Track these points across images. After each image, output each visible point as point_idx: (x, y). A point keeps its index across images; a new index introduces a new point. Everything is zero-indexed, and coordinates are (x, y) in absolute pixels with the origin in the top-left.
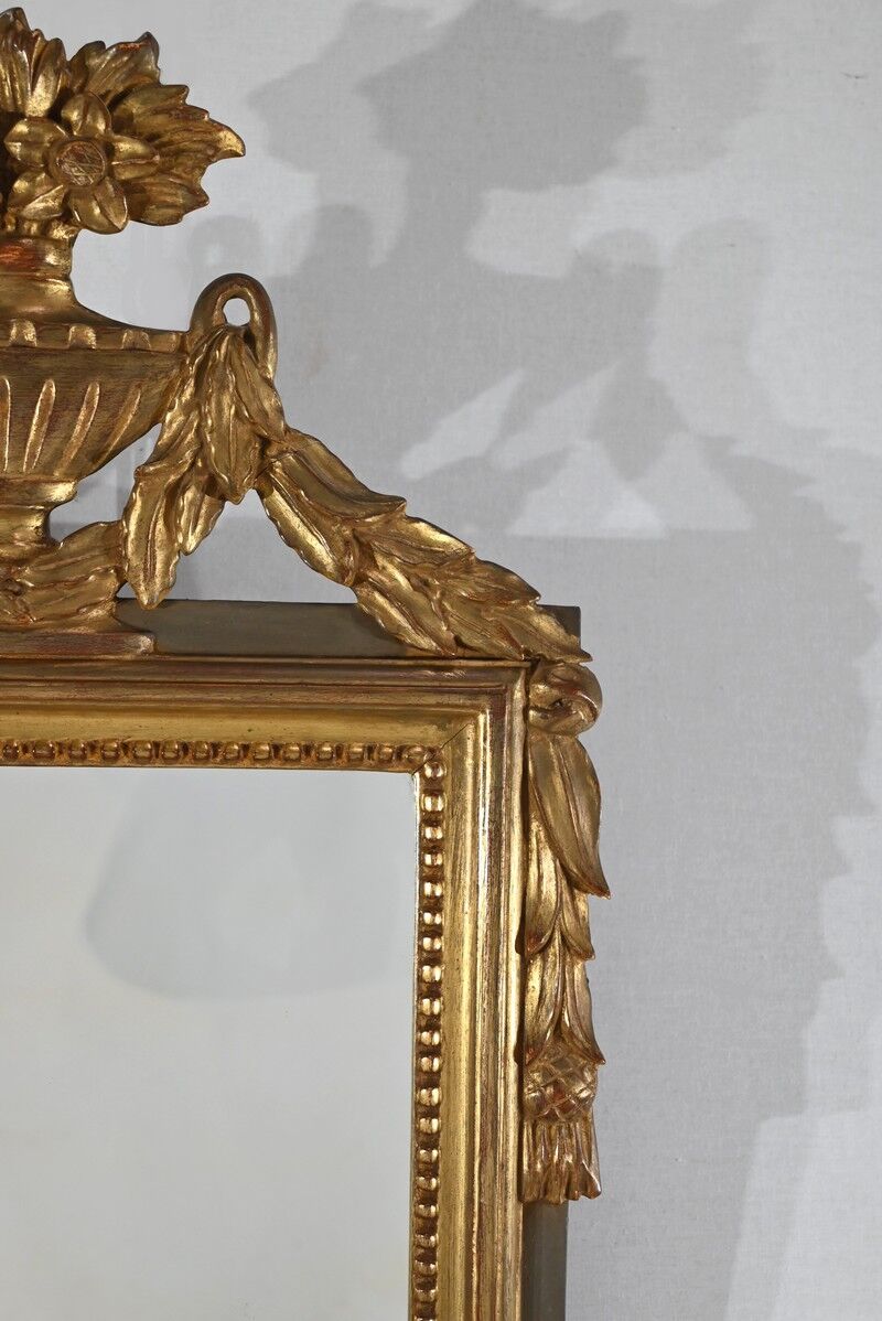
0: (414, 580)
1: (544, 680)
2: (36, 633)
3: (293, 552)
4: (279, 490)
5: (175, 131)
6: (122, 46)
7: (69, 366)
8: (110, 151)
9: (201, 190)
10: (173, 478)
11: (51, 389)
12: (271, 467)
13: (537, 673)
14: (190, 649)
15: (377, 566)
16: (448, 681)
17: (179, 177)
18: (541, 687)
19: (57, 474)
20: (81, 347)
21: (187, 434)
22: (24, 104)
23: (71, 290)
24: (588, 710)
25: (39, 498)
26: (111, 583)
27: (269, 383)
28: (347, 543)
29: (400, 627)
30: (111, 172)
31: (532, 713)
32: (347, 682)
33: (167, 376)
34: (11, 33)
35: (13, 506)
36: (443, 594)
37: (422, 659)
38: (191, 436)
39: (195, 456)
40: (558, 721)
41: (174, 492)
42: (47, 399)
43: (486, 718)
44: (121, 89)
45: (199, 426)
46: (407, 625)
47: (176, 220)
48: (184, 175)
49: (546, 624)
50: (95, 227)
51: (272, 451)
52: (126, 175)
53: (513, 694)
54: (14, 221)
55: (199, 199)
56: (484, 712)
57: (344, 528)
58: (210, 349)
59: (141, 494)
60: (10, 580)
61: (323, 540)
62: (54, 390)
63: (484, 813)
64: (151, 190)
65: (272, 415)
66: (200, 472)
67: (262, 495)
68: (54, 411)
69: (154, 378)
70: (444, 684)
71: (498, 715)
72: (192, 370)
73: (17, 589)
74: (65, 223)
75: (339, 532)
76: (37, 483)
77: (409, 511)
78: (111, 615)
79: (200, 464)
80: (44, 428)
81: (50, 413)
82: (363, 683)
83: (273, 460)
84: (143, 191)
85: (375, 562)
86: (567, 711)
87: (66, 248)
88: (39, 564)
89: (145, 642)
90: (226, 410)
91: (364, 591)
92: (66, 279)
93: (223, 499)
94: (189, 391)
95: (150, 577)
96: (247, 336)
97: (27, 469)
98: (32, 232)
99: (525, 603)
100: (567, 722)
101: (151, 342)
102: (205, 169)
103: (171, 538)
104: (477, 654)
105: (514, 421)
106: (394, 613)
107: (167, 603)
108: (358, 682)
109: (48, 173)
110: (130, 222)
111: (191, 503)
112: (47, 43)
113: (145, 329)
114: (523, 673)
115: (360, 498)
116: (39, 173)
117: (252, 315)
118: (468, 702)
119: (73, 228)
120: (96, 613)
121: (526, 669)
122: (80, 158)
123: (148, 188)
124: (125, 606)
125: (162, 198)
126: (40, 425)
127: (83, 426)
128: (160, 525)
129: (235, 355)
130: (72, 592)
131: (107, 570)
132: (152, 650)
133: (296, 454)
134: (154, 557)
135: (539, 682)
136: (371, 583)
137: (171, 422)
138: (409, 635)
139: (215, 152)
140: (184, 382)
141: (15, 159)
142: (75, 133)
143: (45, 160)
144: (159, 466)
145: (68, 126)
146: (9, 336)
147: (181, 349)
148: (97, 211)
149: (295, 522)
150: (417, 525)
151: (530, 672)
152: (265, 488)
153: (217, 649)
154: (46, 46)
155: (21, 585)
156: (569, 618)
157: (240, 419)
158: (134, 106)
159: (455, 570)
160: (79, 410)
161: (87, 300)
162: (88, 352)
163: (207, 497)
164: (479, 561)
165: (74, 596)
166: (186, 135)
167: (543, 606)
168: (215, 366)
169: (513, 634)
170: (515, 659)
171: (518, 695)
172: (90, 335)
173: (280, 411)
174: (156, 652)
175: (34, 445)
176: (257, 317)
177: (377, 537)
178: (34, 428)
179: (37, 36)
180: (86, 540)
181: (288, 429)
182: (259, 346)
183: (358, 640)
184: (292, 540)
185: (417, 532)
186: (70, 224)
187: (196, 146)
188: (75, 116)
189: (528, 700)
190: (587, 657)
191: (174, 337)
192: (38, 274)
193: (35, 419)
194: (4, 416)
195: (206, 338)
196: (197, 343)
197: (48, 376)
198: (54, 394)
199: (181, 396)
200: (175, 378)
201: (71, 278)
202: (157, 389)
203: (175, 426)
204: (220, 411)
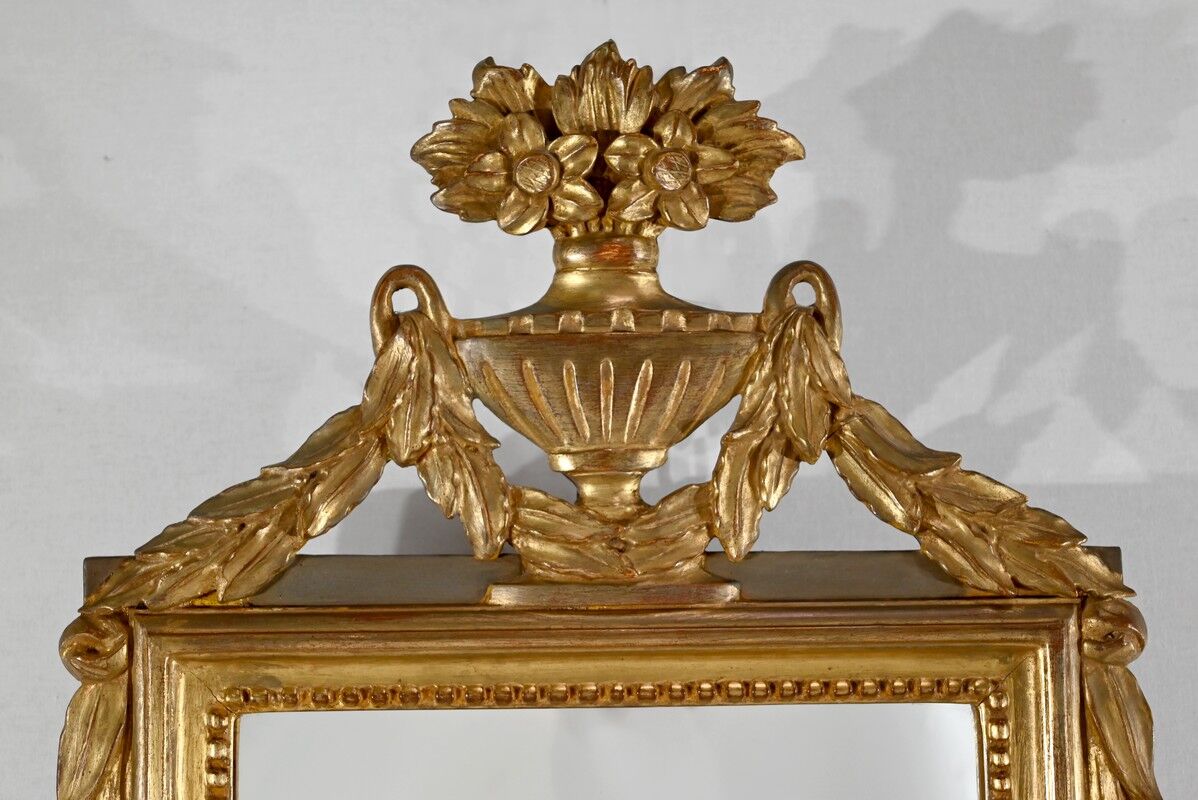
0: (973, 528)
1: (1096, 614)
2: (639, 585)
3: (862, 505)
4: (848, 450)
5: (749, 140)
6: (705, 70)
7: (664, 346)
8: (694, 159)
9: (770, 189)
10: (755, 442)
11: (647, 369)
12: (840, 430)
13: (1088, 607)
14: (772, 596)
15: (938, 516)
16: (1011, 618)
17: (751, 179)
18: (1094, 621)
19: (653, 443)
20: (673, 330)
21: (767, 403)
22: (618, 123)
23: (657, 281)
24: (1136, 641)
25: (638, 465)
26: (702, 539)
27: (837, 355)
28: (913, 496)
29: (963, 570)
30: (695, 177)
31: (1086, 645)
32: (920, 622)
33: (748, 353)
34: (609, 63)
35: (616, 472)
36: (999, 539)
37: (983, 598)
38: (770, 404)
39: (774, 422)
40: (1111, 652)
41: (757, 455)
42: (646, 377)
43: (1045, 652)
44: (701, 106)
45: (777, 395)
46: (970, 568)
47: (749, 216)
48: (755, 177)
49: (1093, 562)
50: (682, 225)
51: (841, 416)
52: (708, 178)
53: (1068, 628)
54: (611, 222)
55: (766, 197)
56: (1043, 646)
57: (909, 482)
58: (785, 327)
59: (729, 458)
60: (615, 539)
61: (891, 494)
62: (651, 369)
63: (1048, 740)
64: (727, 192)
65: (841, 383)
66: (778, 437)
67: (832, 455)
68: (651, 388)
69: (737, 355)
70: (1005, 621)
71: (1057, 648)
72: (770, 347)
73: (621, 546)
74: (654, 223)
75: (905, 486)
76: (635, 451)
77: (965, 464)
78: (701, 567)
79: (778, 429)
80: (643, 403)
81: (648, 389)
82: (933, 622)
83: (842, 424)
84: (720, 192)
85: (936, 512)
86: (1120, 643)
87: (651, 244)
88: (642, 524)
89: (732, 591)
90: (801, 380)
91: (927, 538)
92: (653, 271)
93: (798, 459)
94: (768, 365)
95: (737, 534)
96: (816, 316)
97: (629, 438)
98: (627, 233)
99: (1074, 545)
100: (1119, 652)
101: (733, 323)
102: (773, 171)
103: (756, 498)
104: (1029, 593)
105: (1005, 381)
106: (957, 557)
107: (752, 554)
108: (928, 622)
109: (642, 180)
110: (710, 220)
111: (773, 465)
112: (640, 70)
113: (728, 313)
114: (1075, 609)
115: (921, 456)
116: (635, 181)
117: (819, 296)
118: (1030, 637)
119: (659, 227)
120: (688, 567)
121: (1077, 604)
122: (670, 167)
123: (725, 190)
124: (714, 559)
125: (737, 198)
126: (639, 400)
127: (676, 400)
128: (746, 486)
129: (809, 332)
130: (671, 548)
131: (700, 527)
132: (738, 598)
133: (863, 418)
134: (741, 514)
135: (1091, 616)
136: (934, 531)
137: (752, 394)
138: (971, 577)
139: (781, 157)
140: (763, 359)
141: (610, 170)
142: (665, 145)
143: (640, 169)
144: (744, 433)
145: (659, 140)
146: (610, 322)
147: (758, 329)
148: (685, 211)
149: (864, 478)
150: (973, 478)
151: (1082, 606)
152: (835, 448)
153: (795, 595)
154: (638, 73)
155: (625, 543)
156: (1111, 557)
157: (814, 389)
158: (711, 119)
159: (1010, 517)
160: (673, 385)
161: (674, 288)
162: (680, 333)
163: (786, 459)
164: (1029, 508)
165: (672, 552)
166: (757, 142)
167: (1088, 547)
168: (791, 342)
169: (1066, 573)
170: (1070, 597)
171: (1073, 629)
172: (682, 320)
173: (847, 379)
174: (742, 599)
175: (634, 419)
176: (824, 298)
177: (937, 489)
178: (634, 402)
179: (632, 65)
180: (681, 500)
181: (853, 396)
182: (827, 323)
183: (924, 584)
184: (861, 494)
185: (973, 483)
186: (658, 224)
187: (766, 152)
188: (667, 132)
189: (1081, 633)
190: (1131, 592)
191: (752, 318)
192: (632, 268)
193: (635, 395)
194: (608, 393)
195: (781, 318)
196: (773, 323)
197: (646, 357)
198: (651, 372)
199: (760, 370)
200: (756, 354)
201: (657, 270)
202: (739, 365)
203: (756, 397)
204: (796, 382)
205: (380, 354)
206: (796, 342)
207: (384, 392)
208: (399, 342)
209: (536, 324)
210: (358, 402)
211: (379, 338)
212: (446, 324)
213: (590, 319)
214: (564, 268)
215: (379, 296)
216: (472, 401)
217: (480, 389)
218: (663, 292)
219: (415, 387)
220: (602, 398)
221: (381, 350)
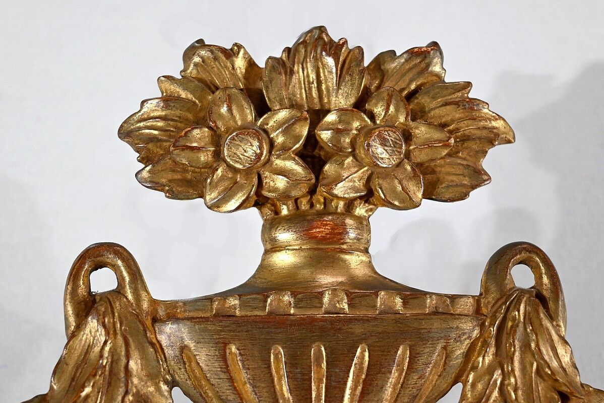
5: (461, 120)
6: (416, 50)
7: (380, 330)
8: (408, 137)
9: (483, 170)
11: (362, 355)
17: (464, 159)
20: (389, 311)
21: (491, 393)
22: (329, 102)
23: (370, 262)
27: (564, 340)
30: (408, 155)
33: (469, 337)
34: (321, 43)
38: (496, 393)
42: (361, 363)
44: (413, 87)
45: (502, 383)
47: (463, 196)
48: (468, 157)
50: (397, 203)
52: (421, 156)
54: (322, 200)
55: (478, 178)
58: (508, 309)
62: (367, 354)
64: (440, 172)
65: (570, 370)
68: (367, 375)
69: (458, 340)
72: (494, 330)
74: (366, 202)
80: (358, 392)
81: (363, 376)
84: (433, 172)
87: (363, 224)
90: (528, 367)
92: (366, 251)
94: (492, 350)
96: (539, 298)
98: (339, 210)
101: (453, 306)
102: (487, 152)
109: (355, 157)
110: (423, 199)
112: (351, 50)
113: (446, 296)
116: (347, 157)
119: (371, 207)
122: (384, 142)
123: (438, 169)
125: (451, 178)
126: (354, 389)
127: (394, 389)
129: (533, 316)
137: (474, 383)
139: (493, 138)
140: (486, 344)
141: (321, 148)
142: (378, 122)
143: (353, 144)
145: (372, 117)
146: (322, 303)
147: (478, 311)
148: (399, 188)
154: (349, 53)
157: (542, 377)
158: (423, 100)
161: (388, 270)
162: (397, 316)
166: (470, 122)
168: (515, 327)
172: (398, 301)
173: (575, 367)
176: (545, 280)
178: (348, 392)
179: (343, 43)
181: (582, 385)
182: (551, 305)
186: (370, 203)
187: (478, 132)
188: (379, 110)
191: (471, 300)
192: (345, 247)
193: (350, 383)
194: (320, 381)
195: (503, 300)
196: (494, 305)
197: (360, 341)
198: (367, 358)
199: (484, 357)
200: (477, 339)
201: (370, 250)
202: (460, 351)
203: (480, 386)
204: (523, 369)
205: (72, 336)
206: (521, 325)
207: (73, 379)
208: (92, 324)
209: (242, 305)
210: (45, 390)
211: (72, 319)
212: (145, 305)
213: (301, 300)
214: (273, 247)
215: (75, 274)
216: (171, 389)
217: (181, 376)
218: (376, 273)
219: (107, 373)
220: (314, 387)
221: (73, 332)
